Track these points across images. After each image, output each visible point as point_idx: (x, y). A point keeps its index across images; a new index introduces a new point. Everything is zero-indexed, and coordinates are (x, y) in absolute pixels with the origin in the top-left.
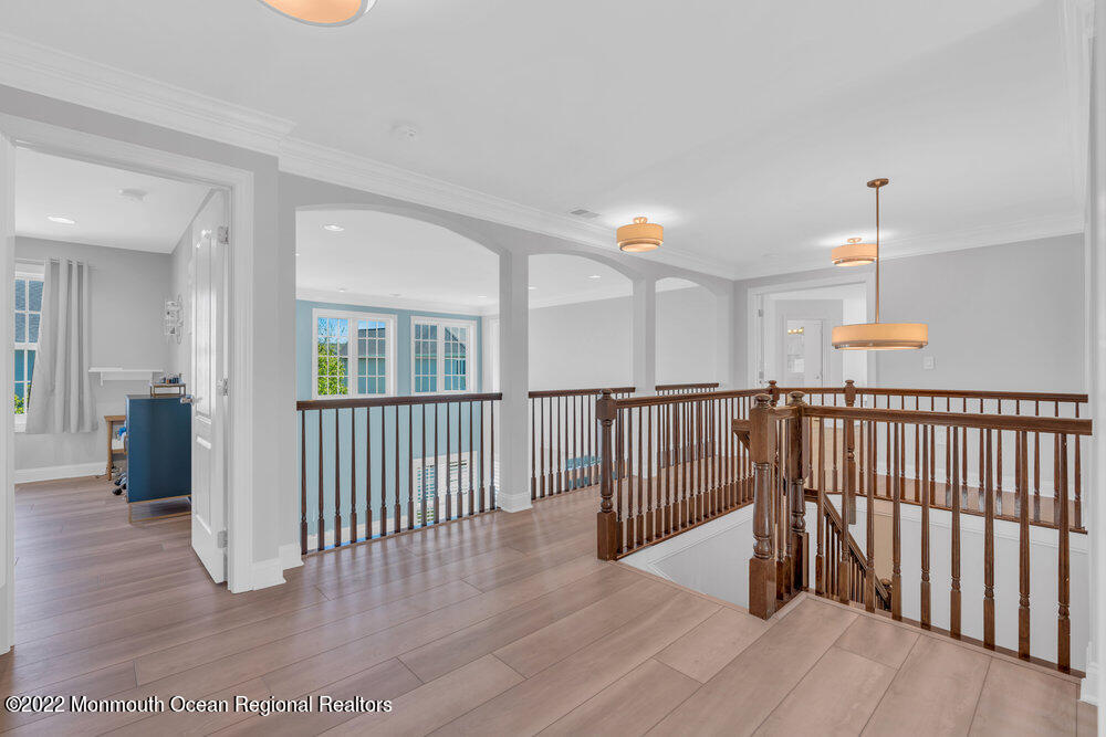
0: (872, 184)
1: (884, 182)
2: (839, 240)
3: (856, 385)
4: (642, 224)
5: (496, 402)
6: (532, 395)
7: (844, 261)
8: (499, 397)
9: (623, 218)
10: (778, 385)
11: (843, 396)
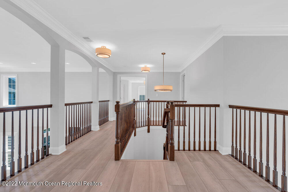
0: (162, 54)
1: (165, 54)
2: (142, 66)
3: (150, 100)
4: (104, 48)
5: (49, 109)
6: (66, 105)
7: (144, 71)
8: (51, 106)
9: (97, 45)
10: (135, 100)
11: (147, 103)
